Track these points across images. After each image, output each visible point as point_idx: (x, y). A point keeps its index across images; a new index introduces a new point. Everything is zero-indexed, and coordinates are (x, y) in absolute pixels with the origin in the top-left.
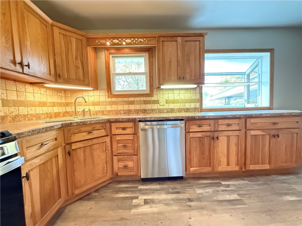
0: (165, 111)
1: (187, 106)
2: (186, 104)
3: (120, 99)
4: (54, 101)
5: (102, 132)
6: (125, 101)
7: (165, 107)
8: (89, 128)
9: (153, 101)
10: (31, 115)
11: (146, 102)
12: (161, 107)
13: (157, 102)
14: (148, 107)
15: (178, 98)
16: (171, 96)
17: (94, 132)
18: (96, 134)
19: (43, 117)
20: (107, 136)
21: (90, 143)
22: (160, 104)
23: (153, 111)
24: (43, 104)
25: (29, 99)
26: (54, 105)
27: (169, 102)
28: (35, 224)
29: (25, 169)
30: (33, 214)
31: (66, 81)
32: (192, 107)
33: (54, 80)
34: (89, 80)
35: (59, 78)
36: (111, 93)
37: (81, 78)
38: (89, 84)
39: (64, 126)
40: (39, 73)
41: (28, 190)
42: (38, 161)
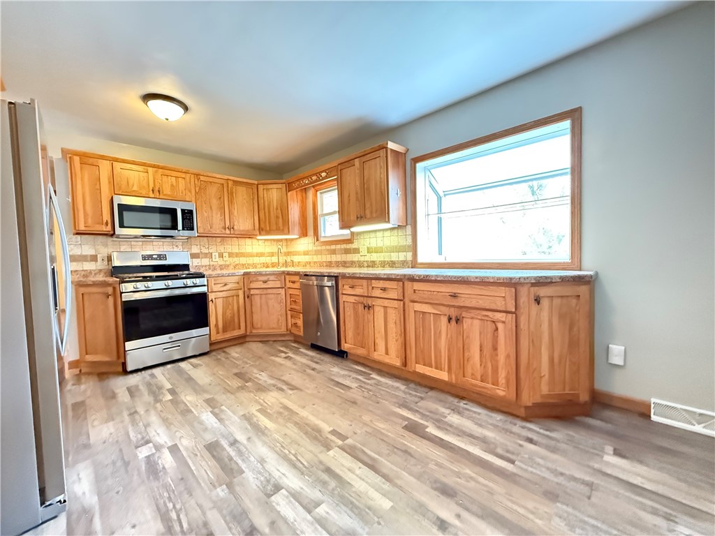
0: (366, 264)
1: (394, 257)
2: (392, 253)
3: (324, 247)
4: (272, 251)
5: (277, 284)
6: (328, 250)
7: (367, 258)
8: (264, 278)
9: (354, 249)
10: (248, 264)
11: (347, 251)
12: (362, 259)
13: (356, 251)
14: (350, 257)
15: (381, 245)
16: (373, 241)
17: (269, 282)
18: (270, 284)
19: (258, 266)
20: (282, 288)
21: (265, 292)
22: (361, 254)
23: (352, 264)
24: (261, 255)
25: (247, 251)
26: (272, 255)
27: (371, 250)
28: (218, 333)
29: (211, 296)
30: (217, 325)
31: (268, 233)
32: (400, 259)
33: (258, 233)
34: (289, 228)
35: (262, 230)
36: (317, 240)
37: (281, 228)
38: (288, 233)
39: (246, 274)
40: (242, 231)
41: (214, 309)
42: (221, 294)
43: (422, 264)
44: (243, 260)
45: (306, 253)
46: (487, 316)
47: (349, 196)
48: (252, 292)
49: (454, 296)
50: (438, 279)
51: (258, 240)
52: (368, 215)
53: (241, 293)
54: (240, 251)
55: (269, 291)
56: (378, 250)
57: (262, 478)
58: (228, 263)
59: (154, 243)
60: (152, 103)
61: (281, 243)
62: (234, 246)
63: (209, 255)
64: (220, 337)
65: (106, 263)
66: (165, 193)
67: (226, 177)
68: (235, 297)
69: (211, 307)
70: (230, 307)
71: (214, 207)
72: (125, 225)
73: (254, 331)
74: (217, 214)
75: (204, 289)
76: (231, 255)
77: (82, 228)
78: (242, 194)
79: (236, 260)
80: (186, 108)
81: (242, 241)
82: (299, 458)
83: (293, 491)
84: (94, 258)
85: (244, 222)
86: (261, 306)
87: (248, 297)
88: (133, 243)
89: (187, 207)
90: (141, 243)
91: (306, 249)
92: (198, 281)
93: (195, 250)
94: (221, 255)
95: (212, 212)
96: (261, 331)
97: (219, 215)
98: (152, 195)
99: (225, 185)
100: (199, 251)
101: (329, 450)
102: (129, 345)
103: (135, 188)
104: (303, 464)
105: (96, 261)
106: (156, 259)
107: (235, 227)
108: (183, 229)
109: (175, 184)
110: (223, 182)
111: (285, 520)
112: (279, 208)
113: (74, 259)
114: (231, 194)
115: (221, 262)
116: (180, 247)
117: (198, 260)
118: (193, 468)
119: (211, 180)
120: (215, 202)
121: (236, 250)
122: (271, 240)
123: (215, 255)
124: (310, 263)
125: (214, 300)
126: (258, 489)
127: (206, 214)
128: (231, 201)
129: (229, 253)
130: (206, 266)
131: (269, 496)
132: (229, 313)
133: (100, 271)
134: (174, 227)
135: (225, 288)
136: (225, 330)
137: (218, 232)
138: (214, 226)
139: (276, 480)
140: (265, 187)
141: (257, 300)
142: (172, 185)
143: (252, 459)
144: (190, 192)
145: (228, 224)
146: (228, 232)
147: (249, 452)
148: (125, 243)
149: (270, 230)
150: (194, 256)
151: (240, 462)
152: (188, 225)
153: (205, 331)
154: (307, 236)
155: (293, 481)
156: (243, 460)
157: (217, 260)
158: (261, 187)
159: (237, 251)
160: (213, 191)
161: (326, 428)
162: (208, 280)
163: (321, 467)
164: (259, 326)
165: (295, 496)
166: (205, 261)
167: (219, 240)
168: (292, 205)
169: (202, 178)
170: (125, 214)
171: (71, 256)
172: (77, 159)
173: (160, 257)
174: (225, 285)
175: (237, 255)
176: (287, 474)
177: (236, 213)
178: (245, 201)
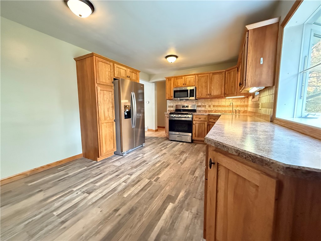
7: (261, 111)
8: (214, 118)
14: (257, 110)
15: (265, 102)
22: (260, 108)
28: (195, 136)
29: (194, 122)
30: (195, 134)
32: (266, 114)
34: (237, 92)
36: (254, 98)
38: (237, 95)
40: (216, 95)
41: (195, 127)
42: (198, 122)
44: (220, 109)
45: (250, 106)
48: (210, 123)
54: (219, 104)
56: (264, 106)
58: (212, 110)
59: (187, 102)
60: (168, 58)
62: (216, 102)
63: (205, 106)
64: (196, 138)
66: (187, 84)
67: (209, 72)
68: (203, 124)
69: (194, 126)
70: (201, 128)
71: (203, 87)
72: (176, 97)
74: (204, 89)
75: (191, 119)
76: (214, 106)
77: (167, 98)
78: (217, 78)
79: (216, 109)
80: (177, 57)
81: (220, 100)
83: (130, 177)
84: (173, 107)
85: (216, 91)
89: (192, 88)
90: (183, 102)
91: (250, 104)
93: (200, 104)
94: (210, 106)
95: (202, 89)
97: (205, 90)
98: (183, 86)
99: (209, 76)
100: (201, 105)
101: (148, 179)
102: (170, 132)
103: (179, 85)
104: (141, 176)
106: (185, 107)
107: (212, 94)
108: (190, 97)
113: (169, 107)
114: (211, 80)
115: (209, 109)
116: (195, 103)
117: (200, 108)
118: (136, 162)
120: (204, 84)
123: (207, 106)
125: (195, 124)
126: (131, 172)
127: (200, 90)
128: (211, 83)
130: (203, 110)
131: (128, 174)
132: (200, 130)
133: (174, 110)
134: (188, 97)
135: (199, 120)
136: (198, 136)
137: (204, 97)
138: (203, 94)
139: (134, 174)
140: (229, 71)
142: (189, 81)
144: (195, 82)
145: (208, 93)
146: (208, 96)
147: (144, 167)
148: (180, 102)
149: (229, 94)
150: (198, 106)
151: (140, 167)
152: (192, 96)
153: (190, 134)
158: (227, 72)
160: (203, 80)
162: (193, 116)
163: (140, 179)
166: (203, 109)
167: (209, 100)
169: (199, 76)
170: (176, 93)
173: (187, 107)
175: (217, 106)
177: (213, 88)
178: (218, 81)
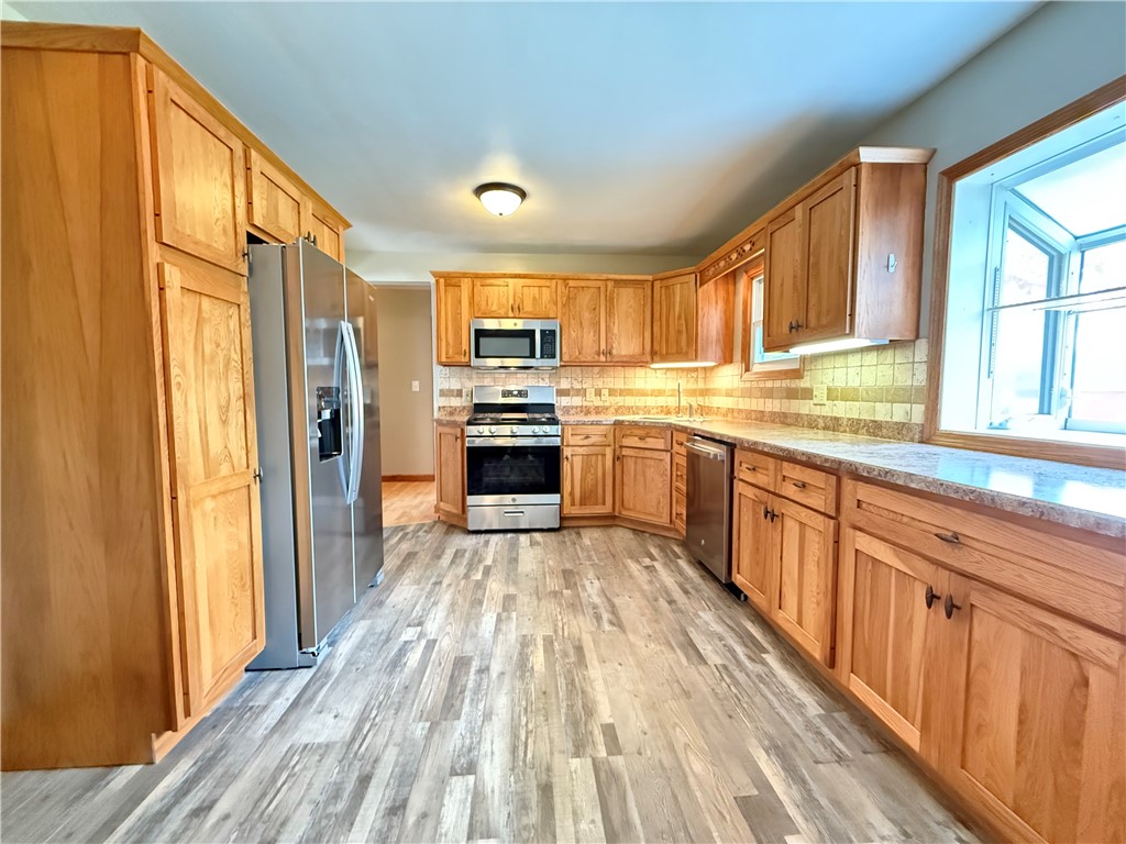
1: (882, 413)
2: (877, 404)
3: (755, 384)
5: (660, 444)
7: (825, 411)
8: (642, 433)
9: (803, 390)
10: (637, 407)
11: (792, 394)
12: (817, 411)
13: (807, 394)
15: (856, 384)
16: (839, 375)
17: (648, 440)
18: (651, 443)
20: (667, 451)
21: (642, 454)
22: (816, 401)
25: (638, 387)
27: (834, 394)
28: (573, 504)
29: (567, 452)
30: (572, 494)
31: (664, 358)
32: (895, 420)
33: (649, 359)
34: (696, 350)
35: (655, 354)
36: (747, 370)
37: (684, 350)
38: (696, 359)
39: (618, 424)
40: (625, 356)
41: (569, 470)
42: (580, 450)
43: (949, 435)
44: (630, 401)
45: (729, 394)
46: (1052, 629)
47: (782, 285)
48: (625, 452)
49: (954, 540)
50: (913, 485)
51: (655, 369)
52: (813, 322)
53: (609, 452)
54: (627, 387)
55: (648, 454)
56: (848, 395)
57: (468, 742)
58: (607, 404)
59: (519, 376)
60: (487, 195)
61: (694, 375)
62: (617, 379)
63: (582, 392)
64: (576, 511)
65: (469, 398)
66: (526, 309)
67: (605, 276)
68: (600, 457)
69: (566, 467)
70: (592, 471)
71: (586, 323)
72: (481, 354)
73: (624, 513)
74: (589, 333)
75: (557, 442)
76: (612, 392)
77: (444, 359)
78: (627, 300)
79: (619, 400)
80: (523, 194)
81: (630, 372)
82: (529, 740)
83: (480, 788)
84: (459, 393)
85: (627, 343)
86: (635, 475)
87: (617, 458)
88: (497, 376)
89: (548, 325)
90: (504, 376)
91: (730, 387)
92: (548, 429)
93: (565, 385)
94: (598, 393)
95: (583, 331)
96: (632, 514)
97: (592, 334)
98: (511, 315)
99: (603, 289)
100: (569, 387)
101: (577, 755)
102: (471, 500)
103: (494, 308)
104: (525, 755)
105: (461, 396)
106: (516, 396)
107: (614, 352)
108: (542, 357)
109: (537, 296)
110: (599, 284)
111: (439, 822)
112: (683, 316)
113: (443, 393)
114: (610, 301)
115: (598, 403)
116: (547, 380)
117: (568, 399)
118: (425, 680)
119: (583, 284)
120: (587, 315)
121: (619, 385)
122: (677, 369)
123: (591, 393)
124: (733, 410)
125: (569, 457)
126: (451, 753)
127: (574, 335)
128: (609, 314)
129: (610, 389)
130: (577, 407)
131: (454, 773)
132: (590, 477)
133: (464, 408)
134: (532, 355)
135: (586, 442)
136: (583, 502)
137: (589, 359)
138: (584, 351)
139: (478, 756)
140: (665, 283)
141: (630, 464)
142: (534, 298)
143: (481, 706)
144: (556, 304)
145: (603, 347)
146: (603, 358)
147: (486, 694)
148: (488, 376)
149: (667, 353)
150: (561, 393)
151: (467, 701)
152: (549, 352)
153: (555, 498)
154: (731, 362)
155: (493, 772)
156: (472, 700)
157: (592, 400)
158: (657, 285)
159: (622, 387)
160: (585, 299)
161: (605, 714)
162: (563, 430)
163: (544, 776)
164: (631, 506)
165: (478, 798)
166: (577, 401)
167: (596, 370)
168: (706, 309)
169: (571, 283)
170: (482, 340)
171: (441, 391)
172: (442, 281)
173: (521, 394)
174: (587, 437)
175: (622, 392)
176: (496, 757)
177: (616, 331)
178: (631, 310)
